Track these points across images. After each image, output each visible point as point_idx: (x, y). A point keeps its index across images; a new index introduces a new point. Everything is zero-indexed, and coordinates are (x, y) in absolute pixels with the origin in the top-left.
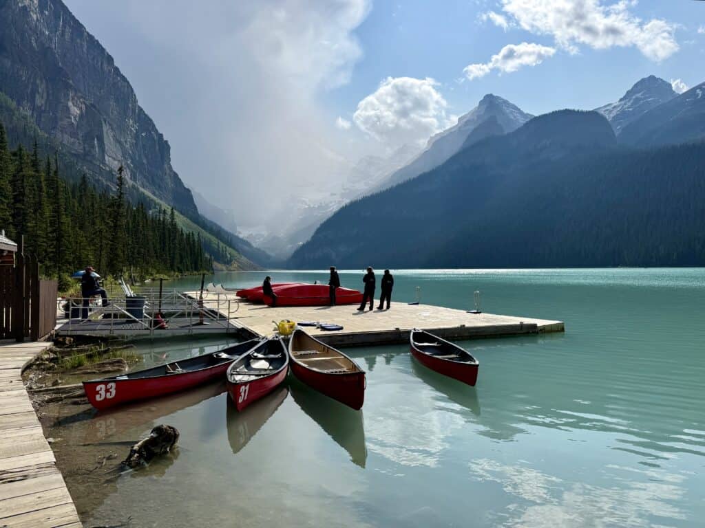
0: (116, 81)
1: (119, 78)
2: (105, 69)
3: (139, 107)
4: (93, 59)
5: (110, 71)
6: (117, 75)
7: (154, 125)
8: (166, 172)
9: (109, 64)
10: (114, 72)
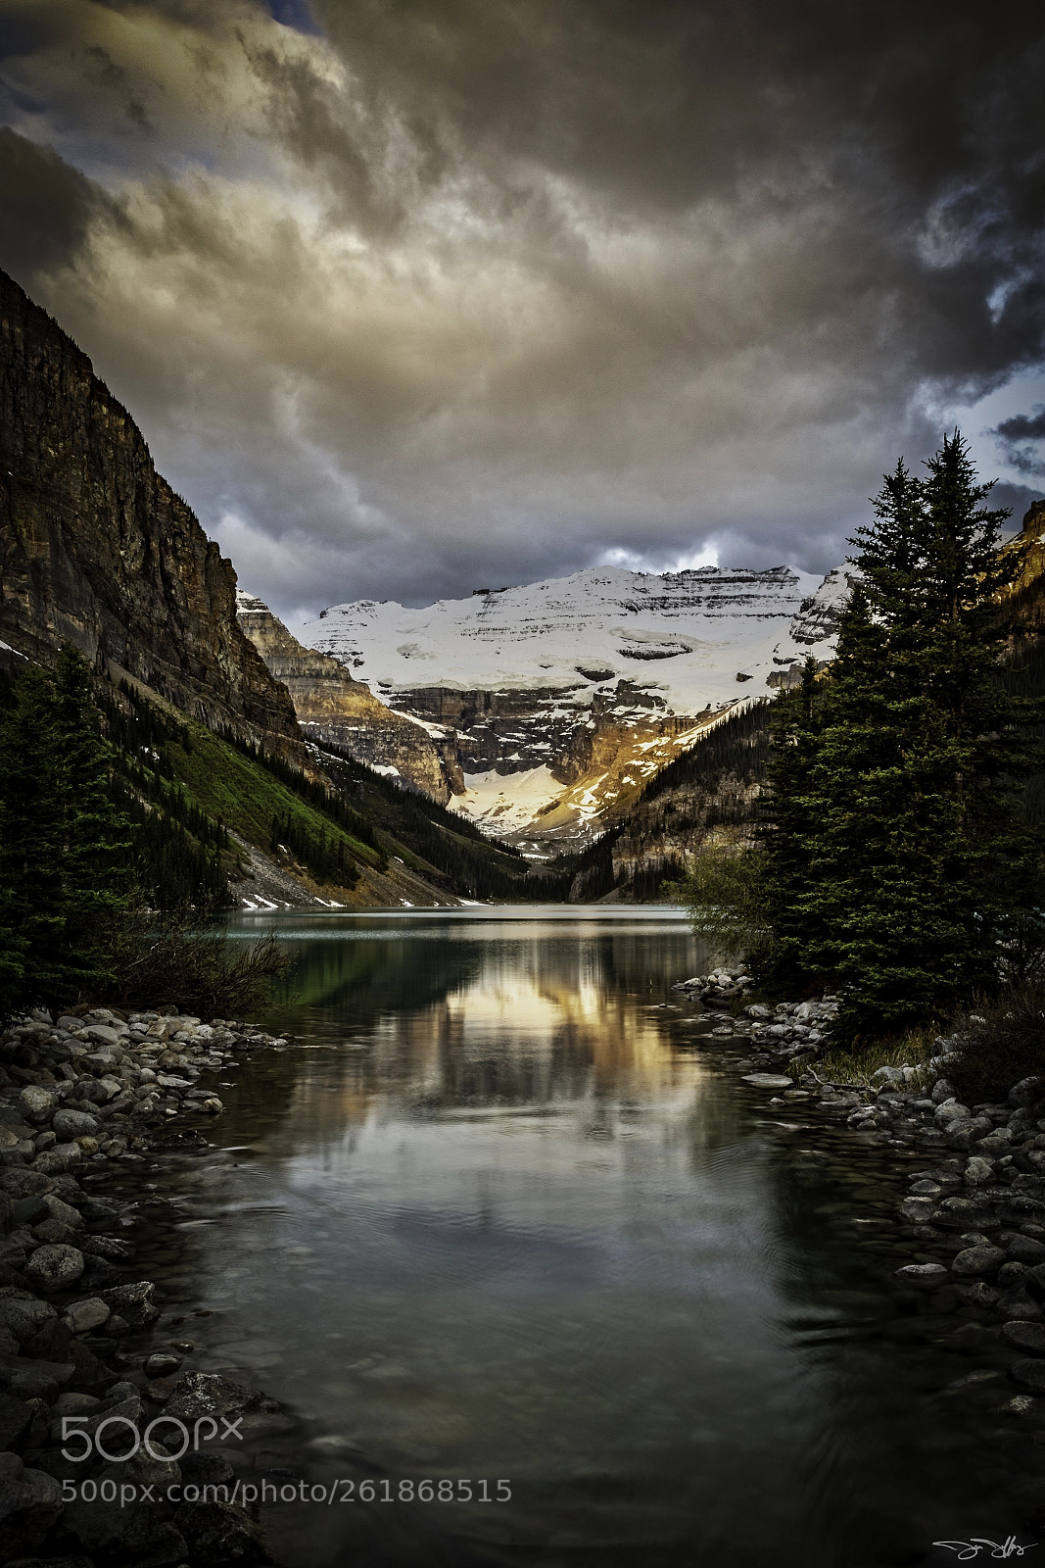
0: (96, 416)
1: (105, 410)
2: (71, 389)
3: (156, 475)
4: (40, 368)
5: (81, 394)
6: (101, 401)
7: (195, 523)
8: (222, 643)
9: (79, 375)
10: (92, 393)
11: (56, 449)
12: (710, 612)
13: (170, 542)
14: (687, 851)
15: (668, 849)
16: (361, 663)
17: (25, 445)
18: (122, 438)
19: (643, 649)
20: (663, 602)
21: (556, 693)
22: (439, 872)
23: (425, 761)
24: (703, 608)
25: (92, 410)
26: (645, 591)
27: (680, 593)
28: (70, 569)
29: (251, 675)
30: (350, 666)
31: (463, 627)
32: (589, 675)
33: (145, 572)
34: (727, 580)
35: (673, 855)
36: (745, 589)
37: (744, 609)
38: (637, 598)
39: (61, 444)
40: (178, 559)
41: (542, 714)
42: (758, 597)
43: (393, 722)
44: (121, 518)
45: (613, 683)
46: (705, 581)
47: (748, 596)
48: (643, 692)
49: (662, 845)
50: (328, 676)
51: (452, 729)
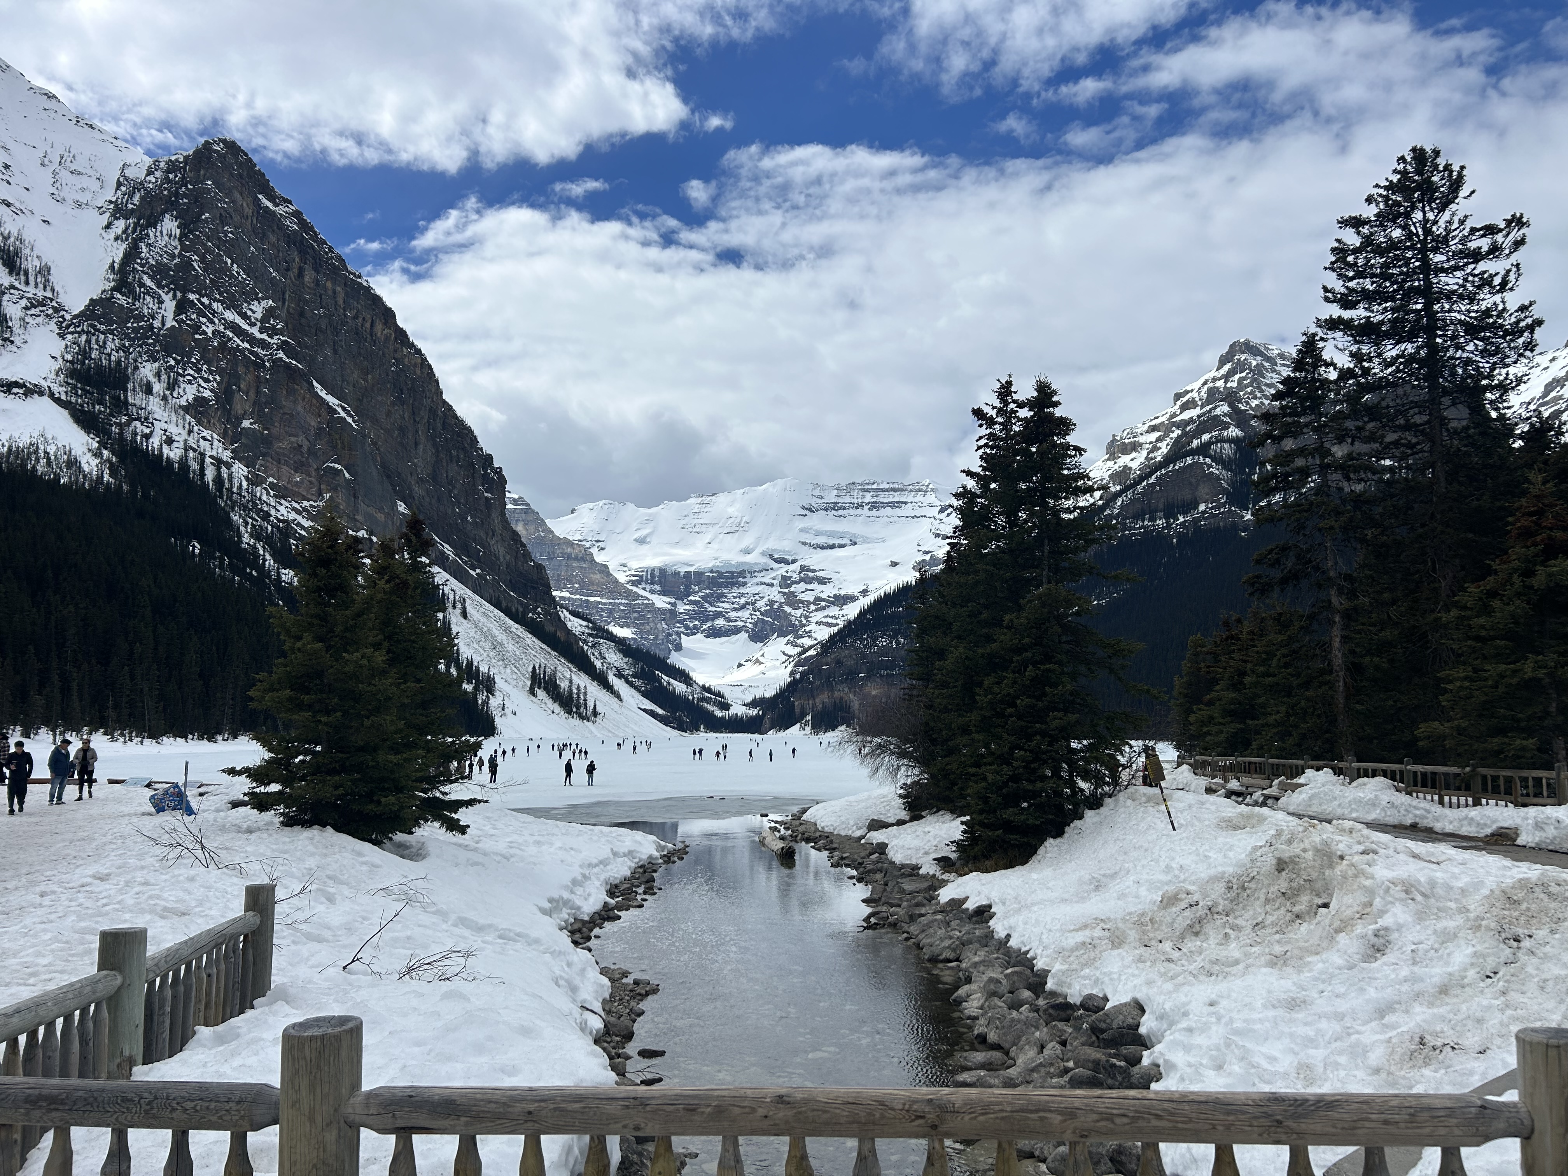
0: (398, 355)
2: (379, 334)
3: (445, 402)
5: (387, 338)
7: (474, 440)
8: (493, 532)
9: (385, 324)
10: (396, 339)
11: (366, 380)
12: (869, 513)
13: (454, 453)
14: (852, 696)
15: (837, 694)
16: (603, 549)
17: (342, 376)
18: (418, 372)
19: (822, 540)
20: (835, 507)
21: (753, 573)
22: (660, 711)
23: (652, 625)
24: (865, 510)
25: (395, 351)
26: (822, 498)
27: (848, 499)
28: (375, 473)
29: (516, 557)
30: (594, 551)
31: (683, 522)
32: (778, 561)
33: (434, 477)
34: (883, 490)
35: (841, 698)
36: (897, 497)
37: (898, 512)
38: (815, 502)
39: (370, 376)
40: (460, 467)
41: (742, 590)
42: (906, 503)
43: (629, 594)
44: (417, 431)
45: (796, 567)
46: (867, 491)
47: (898, 502)
48: (818, 574)
49: (832, 691)
50: (576, 559)
51: (673, 601)
